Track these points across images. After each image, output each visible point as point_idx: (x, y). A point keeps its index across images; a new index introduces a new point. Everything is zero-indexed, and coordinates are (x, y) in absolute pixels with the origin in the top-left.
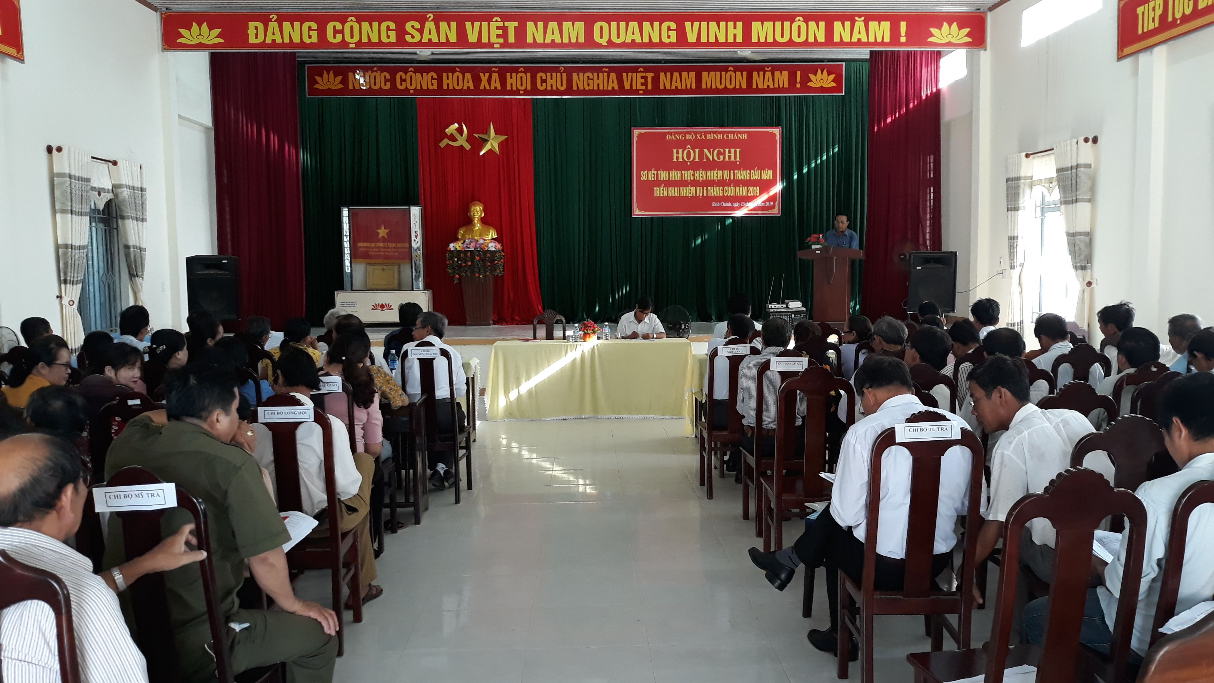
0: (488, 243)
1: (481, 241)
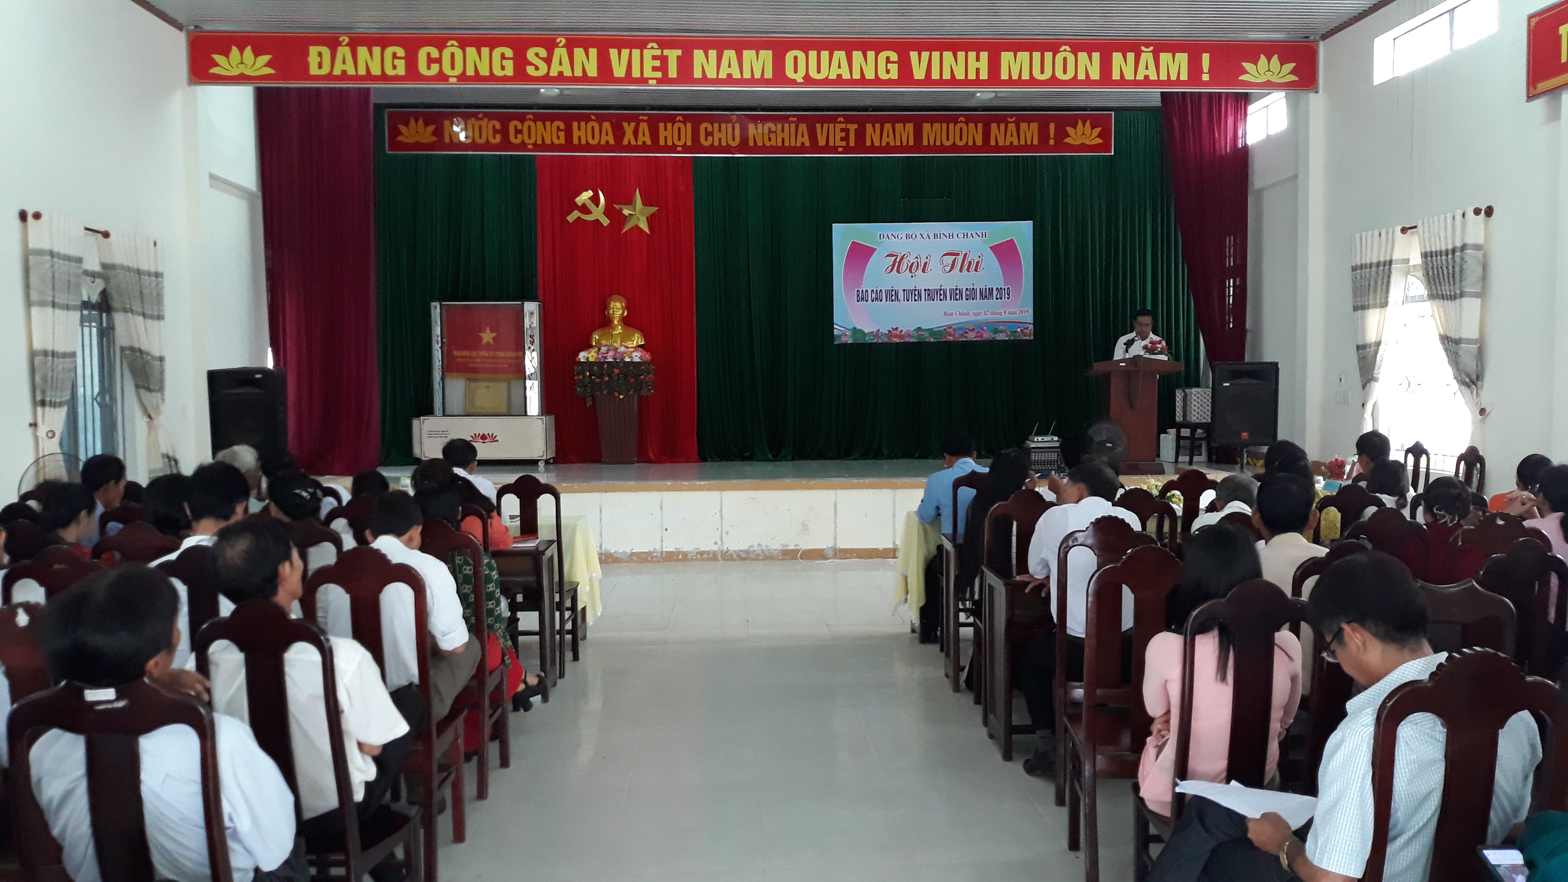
0: (631, 352)
1: (622, 349)
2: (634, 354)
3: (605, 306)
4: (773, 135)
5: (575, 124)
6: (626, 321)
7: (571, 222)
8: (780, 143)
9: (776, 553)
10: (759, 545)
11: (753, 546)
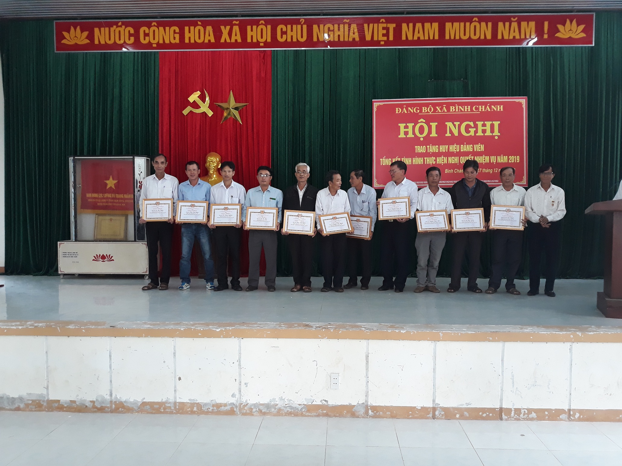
4: (331, 33)
5: (187, 28)
8: (336, 39)
9: (300, 407)
10: (281, 399)
11: (274, 399)
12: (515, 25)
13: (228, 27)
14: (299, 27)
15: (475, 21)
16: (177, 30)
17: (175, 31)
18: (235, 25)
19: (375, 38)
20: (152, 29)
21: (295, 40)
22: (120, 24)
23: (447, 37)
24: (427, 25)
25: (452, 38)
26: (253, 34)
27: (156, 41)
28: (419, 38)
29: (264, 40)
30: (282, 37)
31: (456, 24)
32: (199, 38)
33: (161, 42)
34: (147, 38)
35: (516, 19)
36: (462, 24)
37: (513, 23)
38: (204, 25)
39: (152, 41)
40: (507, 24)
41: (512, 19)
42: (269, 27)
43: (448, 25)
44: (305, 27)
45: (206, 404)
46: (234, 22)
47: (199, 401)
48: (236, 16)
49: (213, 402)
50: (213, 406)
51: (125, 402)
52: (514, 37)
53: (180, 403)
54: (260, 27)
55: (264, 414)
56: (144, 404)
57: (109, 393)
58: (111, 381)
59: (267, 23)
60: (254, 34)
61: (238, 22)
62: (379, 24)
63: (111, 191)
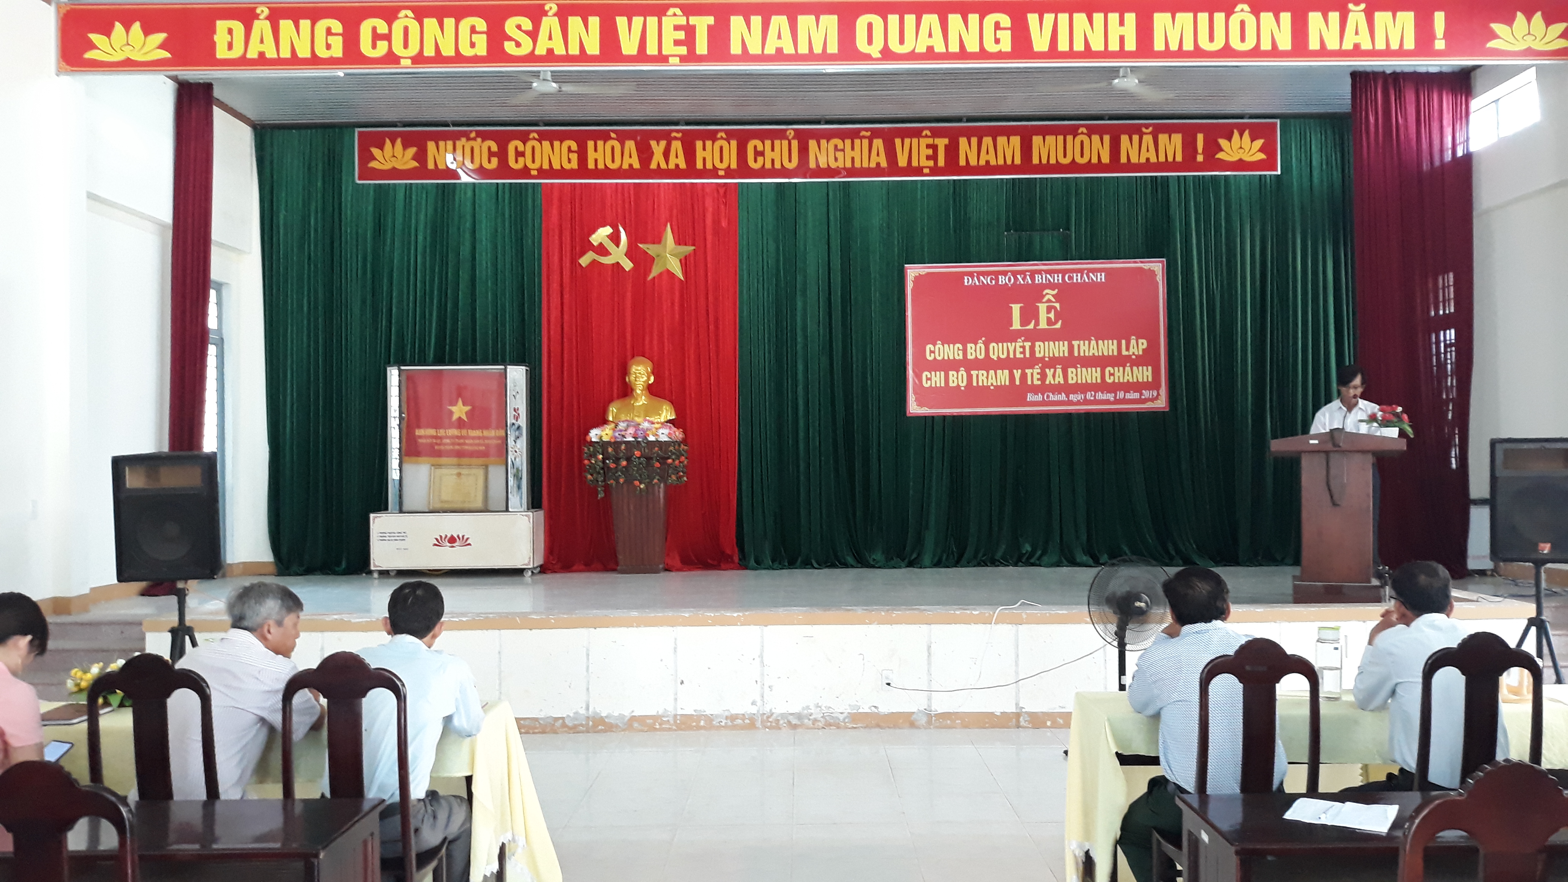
2: (661, 431)
3: (624, 371)
4: (840, 155)
5: (591, 144)
6: (653, 390)
7: (584, 265)
8: (849, 165)
9: (841, 717)
10: (818, 706)
11: (808, 707)
12: (1148, 139)
13: (663, 143)
14: (785, 143)
15: (1082, 133)
16: (574, 146)
17: (569, 148)
18: (676, 138)
19: (915, 164)
20: (530, 144)
21: (778, 166)
22: (473, 135)
23: (1036, 161)
24: (1002, 140)
25: (1044, 161)
26: (705, 154)
27: (537, 165)
28: (988, 162)
29: (724, 165)
30: (756, 161)
31: (1050, 139)
32: (613, 161)
33: (546, 166)
34: (521, 159)
35: (1151, 129)
36: (1061, 138)
37: (1145, 137)
38: (622, 138)
39: (530, 165)
40: (1136, 138)
41: (1144, 130)
42: (734, 143)
43: (1037, 140)
44: (795, 144)
45: (717, 716)
46: (674, 134)
47: (708, 713)
48: (676, 123)
49: (727, 713)
50: (727, 718)
51: (606, 717)
52: (1148, 159)
53: (682, 715)
54: (718, 144)
55: (795, 727)
56: (633, 718)
57: (584, 707)
58: (588, 689)
59: (730, 135)
60: (708, 154)
61: (679, 135)
62: (921, 140)
63: (460, 424)
